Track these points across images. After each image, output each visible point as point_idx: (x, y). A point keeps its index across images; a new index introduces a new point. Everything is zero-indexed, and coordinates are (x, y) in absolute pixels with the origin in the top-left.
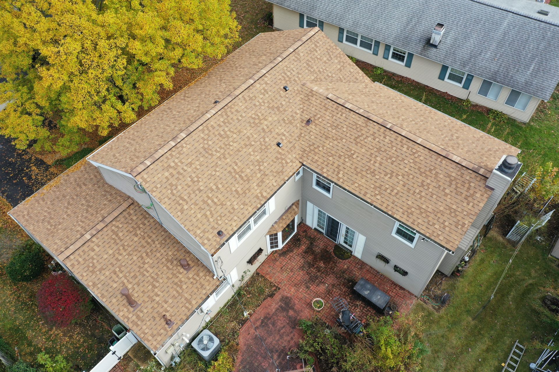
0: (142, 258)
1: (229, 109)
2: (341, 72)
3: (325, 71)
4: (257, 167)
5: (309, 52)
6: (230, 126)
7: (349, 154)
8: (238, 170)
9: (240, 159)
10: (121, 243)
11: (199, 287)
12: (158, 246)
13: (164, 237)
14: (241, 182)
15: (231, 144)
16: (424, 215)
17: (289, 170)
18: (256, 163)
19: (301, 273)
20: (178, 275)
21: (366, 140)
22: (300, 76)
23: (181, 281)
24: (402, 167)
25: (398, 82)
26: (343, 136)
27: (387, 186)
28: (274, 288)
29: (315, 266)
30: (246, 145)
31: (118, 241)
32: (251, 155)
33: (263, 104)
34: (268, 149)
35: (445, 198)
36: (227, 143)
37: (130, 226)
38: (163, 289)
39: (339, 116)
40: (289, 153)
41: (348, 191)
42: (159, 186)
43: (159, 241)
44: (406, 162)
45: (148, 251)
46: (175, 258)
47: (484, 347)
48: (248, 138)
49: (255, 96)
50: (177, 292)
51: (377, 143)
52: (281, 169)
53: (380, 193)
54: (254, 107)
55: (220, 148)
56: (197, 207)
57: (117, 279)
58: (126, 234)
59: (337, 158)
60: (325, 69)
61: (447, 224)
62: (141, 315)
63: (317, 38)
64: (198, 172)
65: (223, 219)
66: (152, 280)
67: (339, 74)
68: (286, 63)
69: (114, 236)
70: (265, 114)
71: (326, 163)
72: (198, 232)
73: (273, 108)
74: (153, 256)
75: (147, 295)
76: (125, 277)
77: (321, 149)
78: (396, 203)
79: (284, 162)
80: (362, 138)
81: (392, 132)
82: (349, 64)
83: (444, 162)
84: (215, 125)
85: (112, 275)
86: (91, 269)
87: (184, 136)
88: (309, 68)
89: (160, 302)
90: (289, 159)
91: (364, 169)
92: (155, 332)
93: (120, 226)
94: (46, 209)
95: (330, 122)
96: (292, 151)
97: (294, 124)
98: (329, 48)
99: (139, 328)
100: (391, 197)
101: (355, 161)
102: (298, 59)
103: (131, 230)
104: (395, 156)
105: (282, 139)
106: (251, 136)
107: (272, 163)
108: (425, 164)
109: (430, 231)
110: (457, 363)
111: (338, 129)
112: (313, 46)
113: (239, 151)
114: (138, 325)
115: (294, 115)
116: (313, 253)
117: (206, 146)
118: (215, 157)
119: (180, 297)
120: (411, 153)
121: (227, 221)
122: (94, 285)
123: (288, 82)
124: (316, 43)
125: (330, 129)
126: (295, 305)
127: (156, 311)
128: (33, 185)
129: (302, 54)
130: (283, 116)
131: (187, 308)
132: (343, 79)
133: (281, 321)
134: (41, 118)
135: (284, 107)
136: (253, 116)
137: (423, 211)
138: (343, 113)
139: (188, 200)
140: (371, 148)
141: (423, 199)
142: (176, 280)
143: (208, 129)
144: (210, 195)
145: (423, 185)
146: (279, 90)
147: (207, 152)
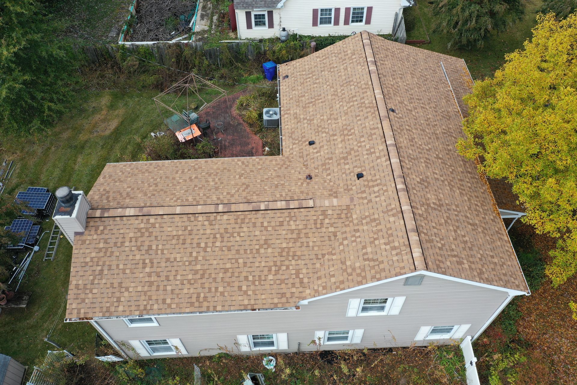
1: (373, 111)
2: (340, 261)
3: (353, 239)
5: (390, 232)
6: (357, 107)
7: (245, 176)
8: (317, 102)
9: (324, 107)
14: (307, 102)
15: (341, 103)
17: (288, 142)
18: (312, 118)
22: (365, 201)
24: (184, 187)
26: (263, 183)
27: (189, 172)
30: (331, 115)
32: (321, 116)
33: (359, 145)
34: (316, 132)
36: (344, 100)
40: (300, 150)
44: (182, 191)
48: (336, 119)
49: (372, 140)
51: (222, 192)
52: (293, 137)
54: (362, 134)
60: (355, 241)
63: (405, 258)
67: (339, 257)
68: (390, 193)
70: (347, 143)
73: (349, 153)
77: (276, 169)
79: (297, 142)
81: (213, 204)
84: (365, 95)
90: (295, 148)
91: (220, 173)
95: (288, 186)
96: (300, 153)
97: (320, 167)
98: (382, 266)
100: (181, 169)
101: (235, 174)
102: (388, 211)
104: (197, 190)
105: (316, 148)
106: (336, 122)
107: (303, 131)
108: (161, 197)
109: (133, 166)
111: (273, 185)
112: (396, 244)
115: (328, 172)
117: (352, 83)
118: (338, 86)
120: (181, 198)
123: (366, 183)
124: (398, 251)
125: (282, 182)
129: (392, 219)
130: (335, 159)
132: (330, 257)
135: (343, 165)
136: (352, 131)
137: (146, 172)
140: (226, 187)
141: (150, 178)
143: (365, 88)
145: (155, 184)
146: (363, 168)
147: (347, 83)
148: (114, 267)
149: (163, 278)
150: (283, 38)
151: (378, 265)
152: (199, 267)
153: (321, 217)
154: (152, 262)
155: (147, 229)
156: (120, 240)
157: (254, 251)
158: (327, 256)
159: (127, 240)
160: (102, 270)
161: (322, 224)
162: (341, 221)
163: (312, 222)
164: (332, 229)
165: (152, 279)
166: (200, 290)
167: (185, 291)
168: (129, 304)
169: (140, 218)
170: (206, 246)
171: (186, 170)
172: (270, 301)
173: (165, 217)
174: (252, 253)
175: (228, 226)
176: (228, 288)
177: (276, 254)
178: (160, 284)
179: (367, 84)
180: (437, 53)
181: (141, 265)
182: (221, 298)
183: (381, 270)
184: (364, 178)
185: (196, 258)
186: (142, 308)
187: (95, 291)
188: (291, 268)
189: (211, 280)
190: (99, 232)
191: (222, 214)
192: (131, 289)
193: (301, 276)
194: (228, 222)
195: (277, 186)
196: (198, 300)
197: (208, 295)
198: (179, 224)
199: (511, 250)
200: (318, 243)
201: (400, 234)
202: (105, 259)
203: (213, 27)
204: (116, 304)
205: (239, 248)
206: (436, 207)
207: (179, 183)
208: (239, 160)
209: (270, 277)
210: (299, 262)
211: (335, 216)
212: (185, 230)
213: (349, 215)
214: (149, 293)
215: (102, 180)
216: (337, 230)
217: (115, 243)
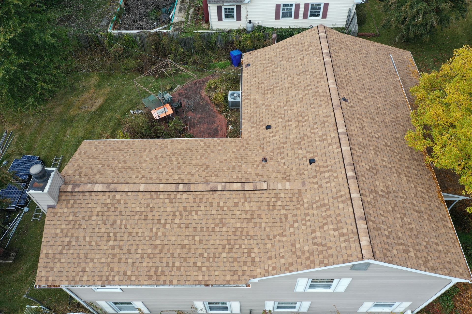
1: (326, 100)
2: (289, 243)
3: (303, 222)
4: (266, 104)
5: (339, 218)
6: (311, 95)
8: (275, 89)
9: (281, 94)
14: (266, 89)
15: (297, 91)
17: (247, 126)
18: (270, 104)
22: (316, 186)
30: (287, 102)
32: (278, 102)
33: (312, 131)
34: (273, 118)
35: (101, 162)
36: (300, 88)
40: (257, 133)
44: (148, 169)
48: (292, 106)
49: (324, 127)
51: (184, 171)
52: (252, 121)
53: (160, 146)
54: (315, 121)
55: (299, 83)
59: (214, 150)
60: (305, 224)
61: (94, 150)
63: (353, 245)
64: (294, 62)
67: (289, 239)
68: (340, 179)
70: (301, 129)
71: (221, 144)
73: (302, 139)
77: (235, 150)
78: (143, 146)
79: (255, 125)
80: (202, 169)
81: (174, 183)
83: (110, 181)
84: (320, 84)
87: (326, 60)
88: (318, 204)
90: (254, 131)
91: (184, 153)
95: (244, 168)
96: (257, 136)
97: (275, 150)
98: (330, 252)
100: (149, 147)
101: (197, 154)
102: (338, 197)
105: (272, 132)
106: (292, 108)
107: (261, 115)
111: (231, 166)
112: (345, 231)
113: (288, 95)
115: (283, 155)
117: (307, 73)
118: (295, 75)
123: (318, 169)
124: (346, 237)
125: (239, 164)
129: (341, 206)
130: (289, 144)
132: (281, 238)
135: (296, 149)
136: (306, 118)
146: (315, 154)
148: (81, 239)
149: (125, 251)
150: (249, 30)
151: (327, 250)
152: (158, 242)
153: (274, 200)
154: (116, 236)
155: (113, 205)
156: (88, 214)
157: (210, 229)
158: (278, 237)
159: (95, 214)
160: (70, 242)
161: (274, 206)
162: (293, 204)
163: (265, 204)
164: (283, 212)
165: (115, 252)
166: (158, 264)
167: (145, 264)
168: (93, 274)
169: (107, 194)
170: (166, 223)
171: (153, 149)
172: (222, 278)
173: (130, 193)
174: (207, 231)
175: (187, 205)
176: (184, 264)
177: (230, 233)
178: (122, 257)
179: (322, 74)
180: (386, 46)
181: (105, 238)
182: (178, 273)
183: (329, 255)
184: (316, 164)
185: (156, 233)
186: (104, 278)
187: (63, 260)
188: (244, 246)
189: (169, 255)
190: (69, 206)
191: (182, 193)
192: (95, 261)
193: (253, 255)
194: (187, 201)
195: (234, 168)
196: (156, 274)
197: (165, 269)
198: (142, 201)
199: (454, 237)
200: (270, 224)
201: (349, 221)
202: (74, 231)
203: (189, 18)
204: (81, 274)
205: (196, 226)
206: (384, 194)
207: (145, 161)
208: (201, 141)
209: (224, 255)
210: (252, 241)
211: (287, 199)
212: (147, 207)
213: (300, 198)
214: (111, 265)
215: (78, 156)
216: (288, 212)
217: (84, 217)
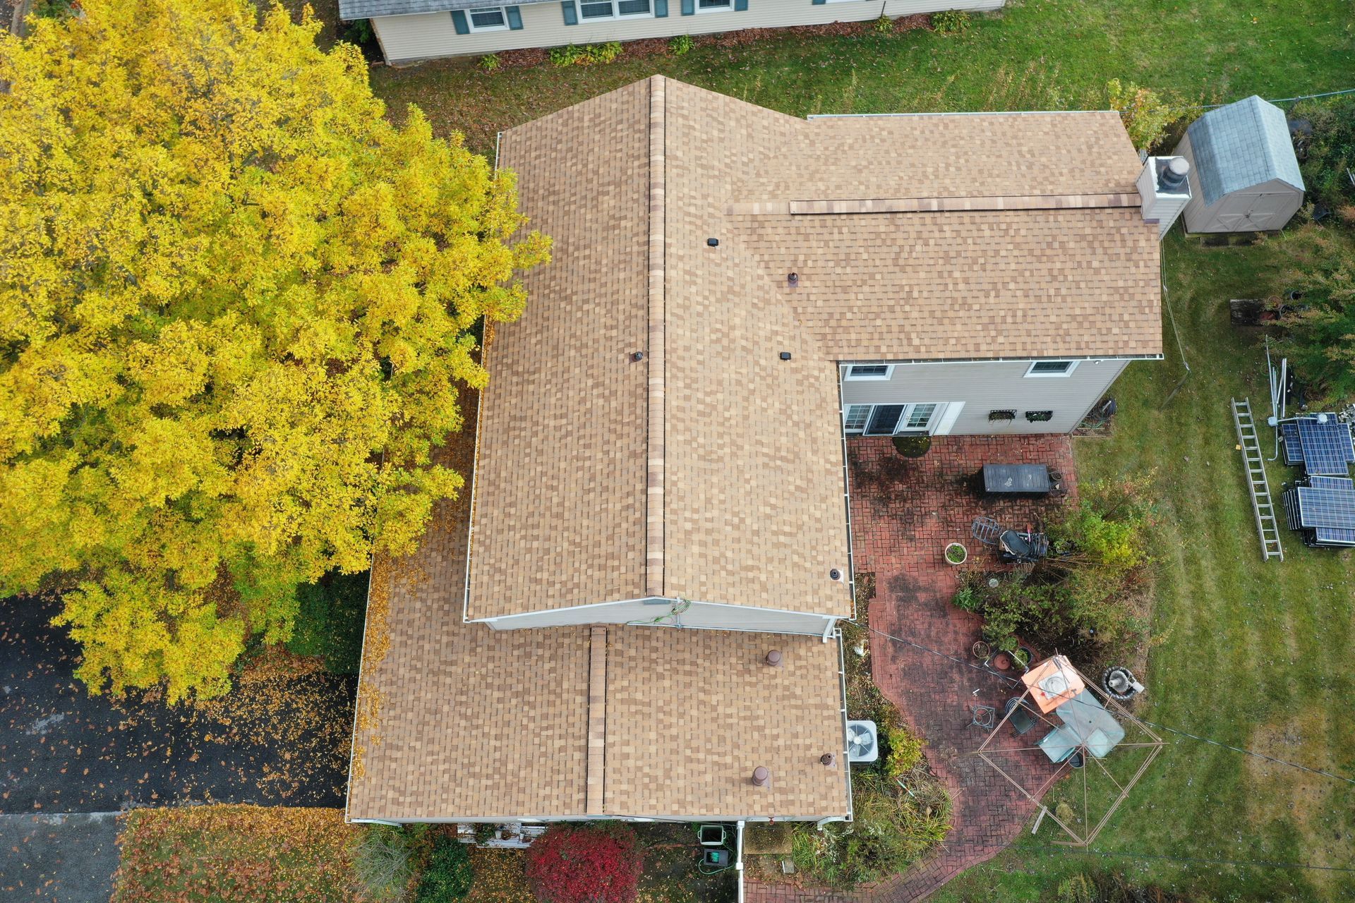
0: (704, 703)
1: (674, 355)
2: (755, 140)
3: (734, 158)
4: (790, 423)
5: (686, 140)
6: (700, 386)
7: (903, 295)
8: (772, 452)
9: (759, 429)
10: (653, 710)
11: (817, 672)
12: (707, 664)
13: (701, 643)
14: (790, 467)
15: (727, 415)
16: (1086, 325)
17: (828, 388)
18: (783, 418)
19: (882, 524)
20: (773, 682)
21: (914, 255)
22: (710, 200)
23: (786, 688)
24: (1002, 266)
25: (734, 49)
26: (871, 270)
27: (1002, 313)
28: (866, 579)
29: (893, 497)
31: (646, 710)
32: (765, 410)
33: (706, 302)
34: (777, 378)
35: (1099, 277)
36: (721, 420)
37: (639, 670)
38: (775, 722)
39: (836, 236)
40: (806, 358)
41: (946, 360)
42: (703, 578)
43: (701, 655)
44: (1003, 253)
45: (701, 684)
46: (746, 660)
47: (1199, 441)
48: (739, 383)
49: (686, 298)
50: (796, 707)
51: (937, 248)
52: (818, 396)
53: (999, 332)
54: (700, 319)
55: (720, 435)
56: (776, 563)
57: (702, 767)
58: (646, 688)
59: (888, 315)
60: (734, 155)
61: (1126, 317)
62: (783, 784)
63: (674, 99)
64: (728, 505)
65: (820, 548)
66: (748, 723)
67: (755, 146)
68: (675, 192)
69: (633, 708)
70: (725, 318)
71: (876, 336)
72: (809, 599)
73: (724, 297)
74: (714, 686)
75: (762, 750)
76: (709, 752)
77: (849, 315)
78: (1033, 333)
79: (812, 380)
80: (904, 255)
81: (947, 214)
82: (754, 114)
83: (1060, 218)
84: (682, 403)
85: (689, 766)
86: (653, 786)
87: (661, 462)
88: (711, 173)
89: (788, 743)
90: (814, 368)
91: (947, 307)
92: (823, 790)
93: (625, 683)
94: (429, 759)
95: (830, 257)
96: (806, 351)
97: (773, 301)
98: (703, 105)
99: (798, 804)
100: (1020, 327)
101: (921, 301)
102: (682, 168)
103: (646, 675)
104: (980, 254)
105: (780, 343)
106: (739, 377)
107: (800, 397)
108: (1035, 239)
109: (1111, 344)
110: (1185, 490)
111: (853, 263)
112: (680, 120)
113: (746, 418)
114: (792, 803)
115: (760, 283)
116: (871, 478)
117: (701, 451)
118: (727, 459)
119: (806, 712)
120: (1002, 233)
121: (826, 548)
122: (682, 804)
123: (705, 227)
124: (680, 111)
125: (839, 270)
126: (916, 580)
127: (795, 760)
128: (244, 735)
129: (680, 154)
130: (749, 299)
131: (829, 718)
132: (767, 152)
133: (920, 621)
134: (211, 607)
135: (737, 281)
136: (714, 337)
137: (1080, 319)
138: (840, 228)
139: (756, 563)
140: (932, 262)
141: (1069, 299)
142: (779, 692)
143: (678, 419)
144: (774, 528)
145: (1054, 278)
146: (706, 255)
147: (711, 461)
148: (1074, 151)
149: (1000, 142)
153: (779, 192)
154: (1021, 154)
155: (1041, 184)
156: (1077, 174)
157: (875, 163)
158: (771, 156)
159: (1066, 175)
160: (1090, 149)
161: (778, 186)
162: (749, 188)
163: (792, 188)
164: (763, 180)
165: (1014, 141)
166: (945, 132)
167: (965, 131)
168: (1038, 123)
170: (946, 168)
172: (848, 123)
174: (879, 161)
175: (918, 186)
176: (906, 133)
177: (843, 160)
178: (1002, 137)
179: (674, 427)
181: (1036, 152)
182: (914, 125)
183: (705, 102)
184: (707, 237)
185: (958, 158)
186: (1019, 119)
187: (1091, 133)
188: (822, 149)
189: (933, 140)
190: (1113, 181)
192: (1041, 133)
193: (807, 141)
202: (1090, 158)
211: (757, 193)
213: (736, 193)
215: (1152, 297)
216: (755, 180)
217: (1082, 171)
